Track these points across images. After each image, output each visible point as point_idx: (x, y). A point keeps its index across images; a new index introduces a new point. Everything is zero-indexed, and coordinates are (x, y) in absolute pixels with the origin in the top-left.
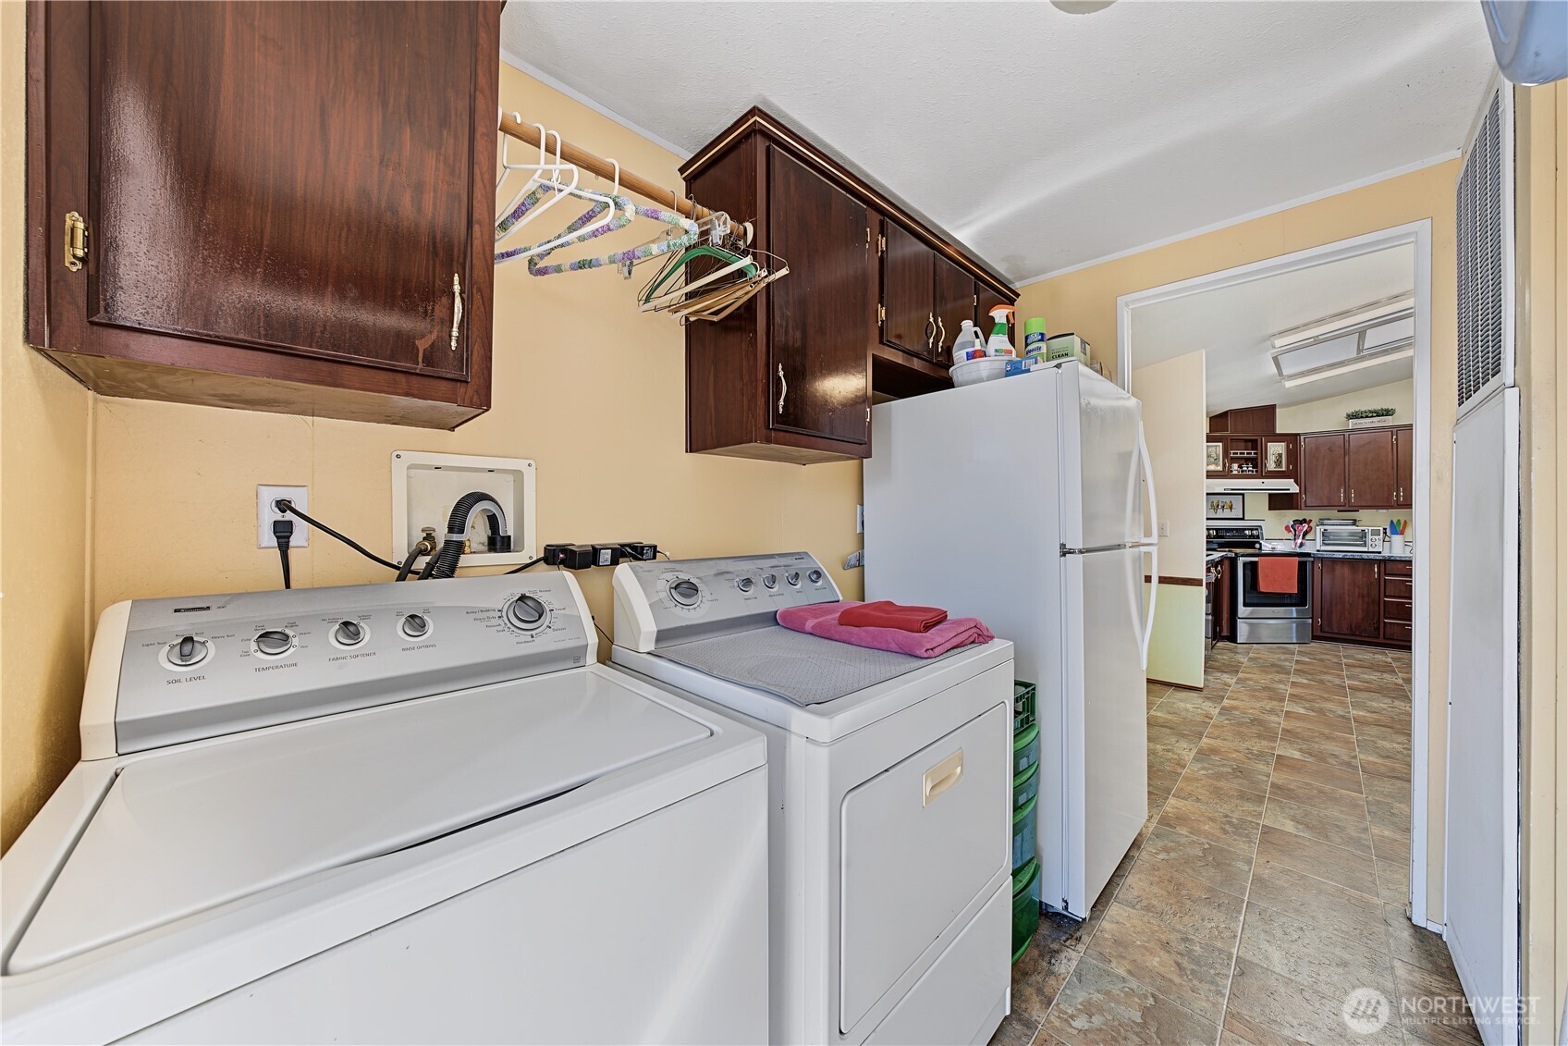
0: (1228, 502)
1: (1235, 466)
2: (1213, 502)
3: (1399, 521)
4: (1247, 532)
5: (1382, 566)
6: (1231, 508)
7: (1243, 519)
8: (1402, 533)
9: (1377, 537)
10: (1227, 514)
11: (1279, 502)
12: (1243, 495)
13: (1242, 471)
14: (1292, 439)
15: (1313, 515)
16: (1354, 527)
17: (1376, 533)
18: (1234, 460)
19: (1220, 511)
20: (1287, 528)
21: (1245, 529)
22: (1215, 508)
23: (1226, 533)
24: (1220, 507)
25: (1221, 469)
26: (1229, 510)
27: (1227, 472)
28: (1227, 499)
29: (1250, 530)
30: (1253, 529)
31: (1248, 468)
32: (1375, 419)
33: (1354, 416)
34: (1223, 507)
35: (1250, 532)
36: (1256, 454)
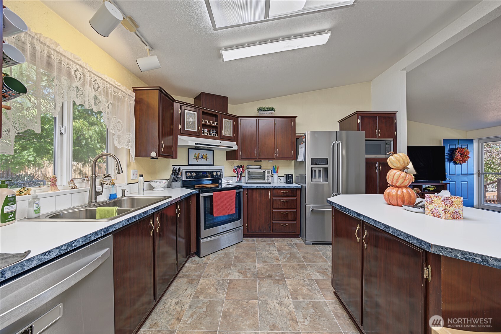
0: (205, 155)
1: (206, 130)
2: (196, 154)
3: (276, 166)
5: (272, 191)
6: (207, 159)
7: (213, 165)
8: (277, 173)
9: (269, 175)
10: (204, 162)
11: (231, 155)
12: (213, 151)
13: (210, 134)
14: (234, 118)
15: (245, 163)
16: (260, 170)
17: (269, 172)
18: (205, 126)
19: (200, 160)
20: (234, 170)
21: (213, 172)
22: (197, 158)
23: (202, 174)
24: (200, 157)
25: (196, 131)
26: (205, 160)
27: (199, 134)
28: (204, 152)
29: (216, 172)
30: (218, 171)
31: (213, 133)
32: (268, 112)
33: (260, 110)
34: (202, 157)
35: (216, 173)
36: (217, 124)
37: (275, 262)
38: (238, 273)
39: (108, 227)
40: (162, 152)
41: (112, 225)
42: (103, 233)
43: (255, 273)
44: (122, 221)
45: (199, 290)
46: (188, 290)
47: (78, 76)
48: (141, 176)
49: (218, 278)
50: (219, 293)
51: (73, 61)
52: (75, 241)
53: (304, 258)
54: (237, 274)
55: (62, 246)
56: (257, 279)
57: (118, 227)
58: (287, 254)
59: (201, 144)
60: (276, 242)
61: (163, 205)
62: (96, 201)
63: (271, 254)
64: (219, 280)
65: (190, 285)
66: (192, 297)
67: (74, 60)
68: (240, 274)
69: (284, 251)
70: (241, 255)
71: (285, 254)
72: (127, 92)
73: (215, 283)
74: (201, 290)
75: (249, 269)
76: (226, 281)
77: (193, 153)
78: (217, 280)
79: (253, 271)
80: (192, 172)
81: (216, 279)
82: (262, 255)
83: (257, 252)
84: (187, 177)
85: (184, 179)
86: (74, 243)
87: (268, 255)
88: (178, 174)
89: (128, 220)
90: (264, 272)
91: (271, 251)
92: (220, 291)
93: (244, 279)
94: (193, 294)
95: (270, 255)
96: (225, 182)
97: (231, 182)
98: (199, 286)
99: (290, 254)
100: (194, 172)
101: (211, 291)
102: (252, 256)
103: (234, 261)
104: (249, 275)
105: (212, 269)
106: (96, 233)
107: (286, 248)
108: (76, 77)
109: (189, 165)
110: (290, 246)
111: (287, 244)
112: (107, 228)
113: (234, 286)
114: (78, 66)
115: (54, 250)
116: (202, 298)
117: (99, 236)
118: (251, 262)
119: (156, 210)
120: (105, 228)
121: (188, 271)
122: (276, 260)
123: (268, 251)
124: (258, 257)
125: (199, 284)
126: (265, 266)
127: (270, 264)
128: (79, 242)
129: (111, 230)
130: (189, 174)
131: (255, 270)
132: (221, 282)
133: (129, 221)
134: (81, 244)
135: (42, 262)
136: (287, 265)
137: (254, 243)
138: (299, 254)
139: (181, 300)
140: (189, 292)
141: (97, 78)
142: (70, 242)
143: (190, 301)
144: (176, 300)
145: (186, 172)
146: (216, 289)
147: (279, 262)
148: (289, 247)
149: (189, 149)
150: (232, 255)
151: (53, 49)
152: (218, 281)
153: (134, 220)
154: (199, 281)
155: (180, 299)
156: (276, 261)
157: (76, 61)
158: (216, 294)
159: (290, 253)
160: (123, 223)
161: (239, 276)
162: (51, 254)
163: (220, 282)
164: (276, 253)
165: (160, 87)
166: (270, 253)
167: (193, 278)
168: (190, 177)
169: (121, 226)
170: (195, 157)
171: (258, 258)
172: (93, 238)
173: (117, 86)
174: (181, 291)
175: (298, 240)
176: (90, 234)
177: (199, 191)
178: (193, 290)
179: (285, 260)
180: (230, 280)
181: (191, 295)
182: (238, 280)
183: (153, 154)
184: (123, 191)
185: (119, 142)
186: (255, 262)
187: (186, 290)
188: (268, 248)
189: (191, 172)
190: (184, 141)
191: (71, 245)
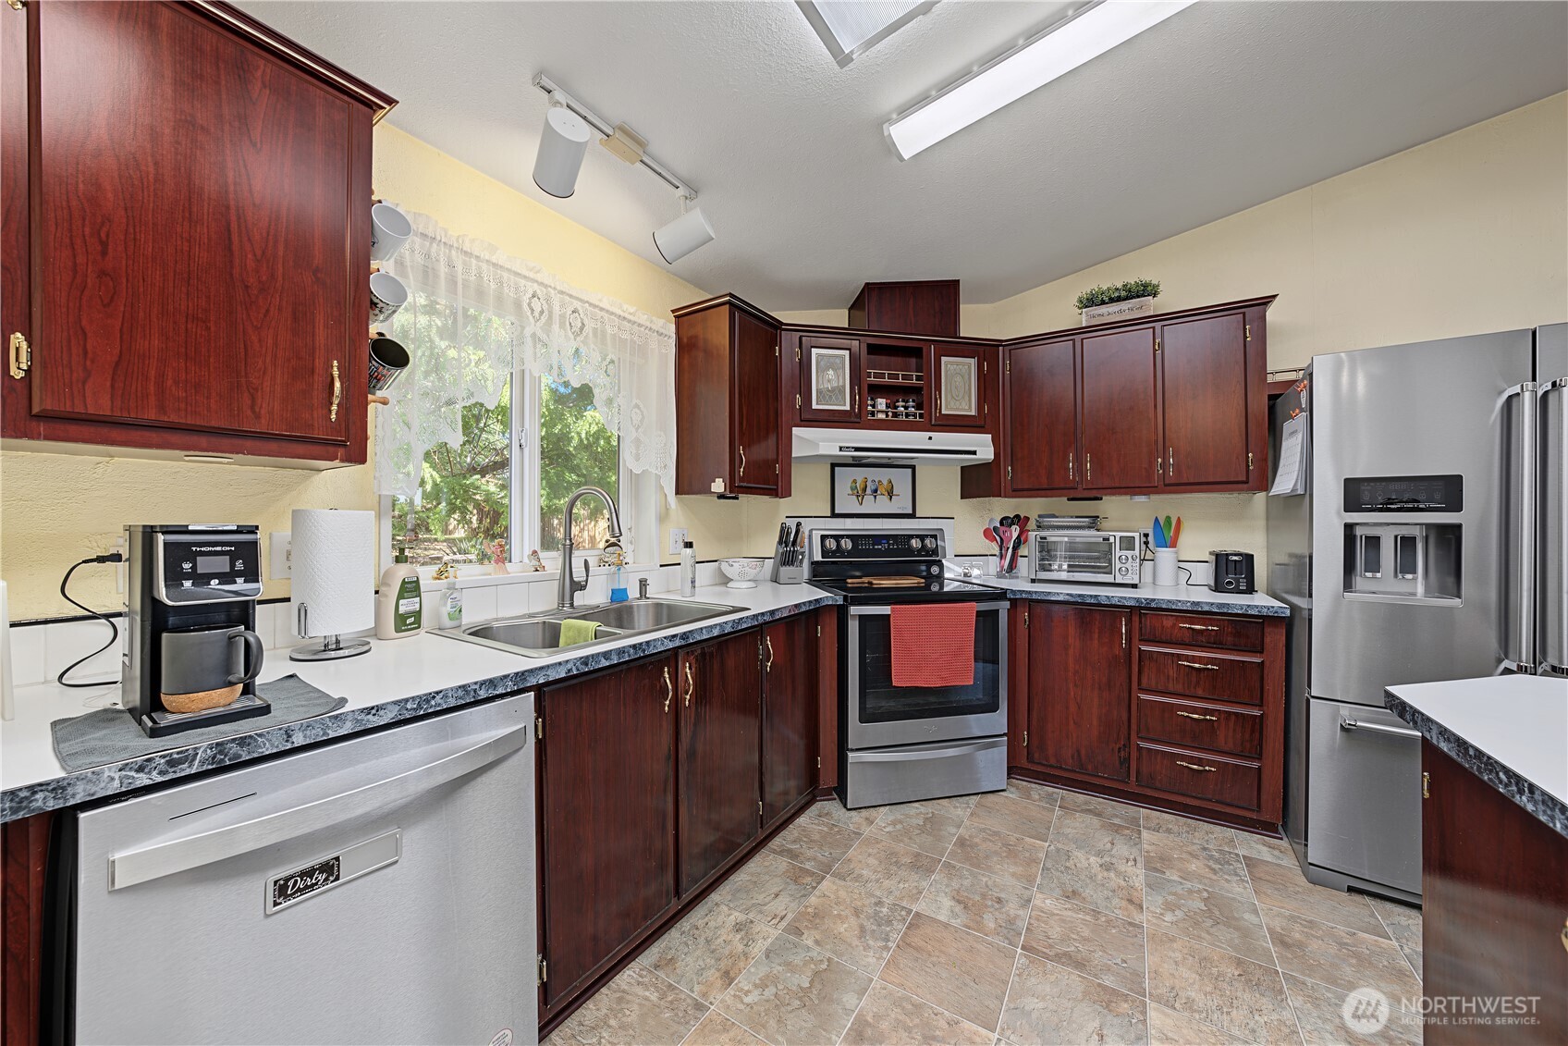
0: (885, 482)
1: (882, 403)
2: (855, 481)
3: (1168, 519)
4: (915, 543)
5: (1136, 619)
6: (890, 494)
7: (912, 516)
8: (1173, 545)
9: (1129, 553)
10: (883, 505)
11: (976, 482)
12: (913, 468)
13: (895, 415)
14: (985, 351)
15: (1032, 507)
16: (1093, 532)
17: (1128, 544)
18: (876, 390)
19: (869, 499)
20: (987, 533)
21: (912, 537)
22: (860, 493)
23: (873, 545)
24: (868, 491)
25: (847, 407)
26: (886, 498)
27: (859, 415)
28: (883, 475)
29: (922, 538)
30: (927, 536)
31: (906, 408)
32: (1124, 305)
33: (1090, 301)
34: (876, 491)
35: (922, 541)
36: (918, 378)
37: (1118, 909)
38: (953, 903)
39: (526, 671)
40: (741, 479)
41: (536, 669)
42: (510, 687)
43: (1019, 923)
44: (567, 661)
45: (809, 910)
46: (780, 898)
47: (537, 309)
48: (689, 545)
49: (878, 893)
50: (867, 948)
51: (525, 277)
52: (437, 693)
53: (1281, 941)
54: (947, 903)
55: (406, 700)
56: (1019, 950)
57: (553, 675)
58: (1190, 892)
59: (857, 449)
60: (1149, 829)
61: (704, 631)
62: (572, 605)
63: (1112, 875)
64: (879, 903)
65: (793, 887)
66: (784, 924)
67: (527, 273)
68: (958, 909)
69: (1175, 878)
70: (984, 840)
71: (1179, 889)
72: (654, 327)
73: (864, 905)
74: (815, 915)
75: (999, 900)
76: (904, 913)
77: (846, 477)
78: (873, 900)
79: (1012, 912)
80: (842, 536)
81: (873, 895)
82: (1068, 864)
83: (1052, 847)
84: (825, 553)
85: (818, 557)
86: (434, 697)
87: (1096, 869)
88: (794, 543)
89: (585, 660)
90: (1056, 931)
91: (1114, 861)
92: (871, 942)
93: (968, 934)
94: (790, 916)
95: (1106, 874)
96: (953, 573)
97: (976, 572)
98: (813, 900)
99: (1205, 900)
100: (848, 536)
101: (842, 930)
102: (1027, 855)
103: (952, 854)
104: (992, 925)
105: (869, 855)
106: (491, 683)
107: (1193, 867)
108: (532, 310)
109: (834, 515)
110: (1217, 861)
111: (1205, 849)
112: (523, 673)
113: (922, 944)
114: (535, 285)
115: (389, 707)
116: (810, 942)
117: (500, 691)
118: (1013, 875)
119: (678, 643)
120: (517, 674)
121: (801, 840)
122: (1124, 903)
123: (1099, 854)
124: (1049, 865)
125: (817, 892)
126: (1070, 913)
127: (1096, 913)
128: (446, 696)
129: (532, 681)
130: (831, 544)
131: (1021, 912)
132: (885, 910)
133: (587, 665)
134: (452, 703)
135: (362, 728)
136: (1173, 940)
137: (1048, 810)
138: (1256, 912)
139: (752, 922)
140: (779, 906)
141: (577, 304)
142: (425, 695)
143: (774, 933)
144: (741, 917)
145: (823, 538)
146: (862, 929)
147: (1138, 918)
148: (1209, 867)
149: (833, 466)
150: (953, 830)
151: (487, 261)
152: (876, 904)
153: (605, 663)
154: (818, 883)
155: (751, 916)
156: (1127, 909)
157: (531, 275)
158: (857, 946)
159: (1205, 895)
160: (569, 666)
161: (952, 911)
162: (381, 713)
163: (881, 912)
164: (1138, 876)
165: (731, 295)
166: (1107, 867)
167: (807, 867)
168: (834, 553)
169: (563, 675)
170: (852, 489)
171: (1048, 869)
172: (483, 694)
173: (627, 315)
174: (763, 895)
175: (1265, 849)
176: (476, 683)
177: (845, 598)
178: (794, 905)
179: (1169, 917)
180: (917, 914)
181: (782, 919)
182: (946, 926)
183: (718, 486)
184: (643, 584)
185: (637, 458)
186: (1030, 880)
187: (777, 895)
188: (1103, 840)
189: (837, 538)
190: (810, 442)
191: (428, 701)
